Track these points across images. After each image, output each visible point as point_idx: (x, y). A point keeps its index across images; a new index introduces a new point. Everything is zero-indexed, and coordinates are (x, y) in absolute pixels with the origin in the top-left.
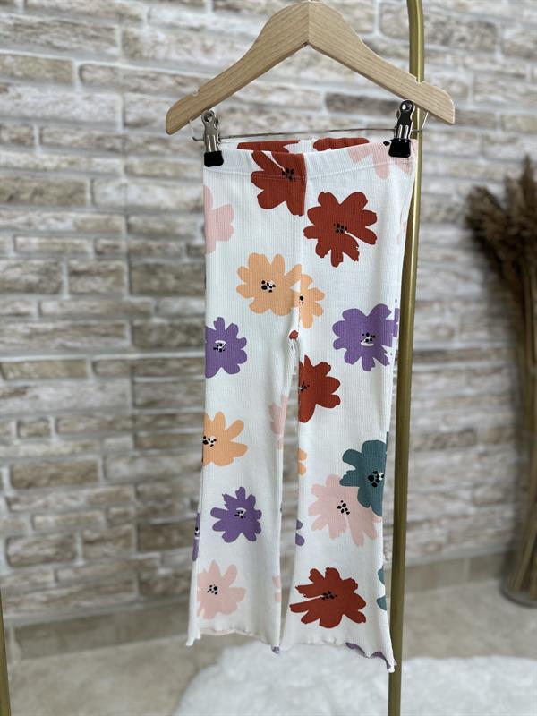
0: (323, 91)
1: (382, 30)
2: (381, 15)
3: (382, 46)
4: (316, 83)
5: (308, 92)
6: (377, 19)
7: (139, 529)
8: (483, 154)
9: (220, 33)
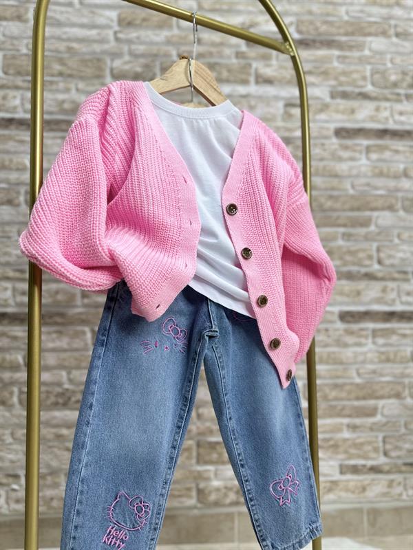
0: (332, 126)
1: (373, 84)
2: (372, 75)
3: (374, 95)
4: (327, 121)
5: (322, 128)
6: (369, 78)
7: (199, 445)
9: (260, 98)
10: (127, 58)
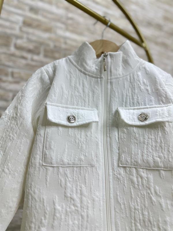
10: (25, 40)
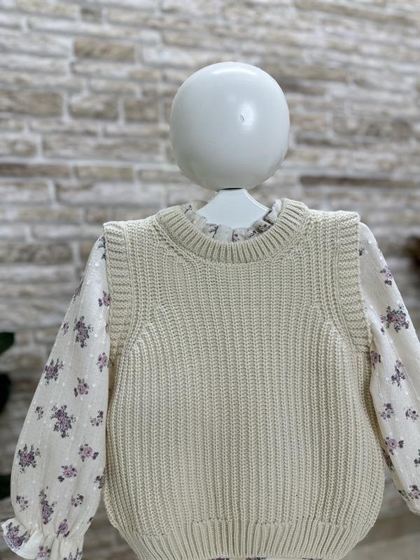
8: (409, 206)
